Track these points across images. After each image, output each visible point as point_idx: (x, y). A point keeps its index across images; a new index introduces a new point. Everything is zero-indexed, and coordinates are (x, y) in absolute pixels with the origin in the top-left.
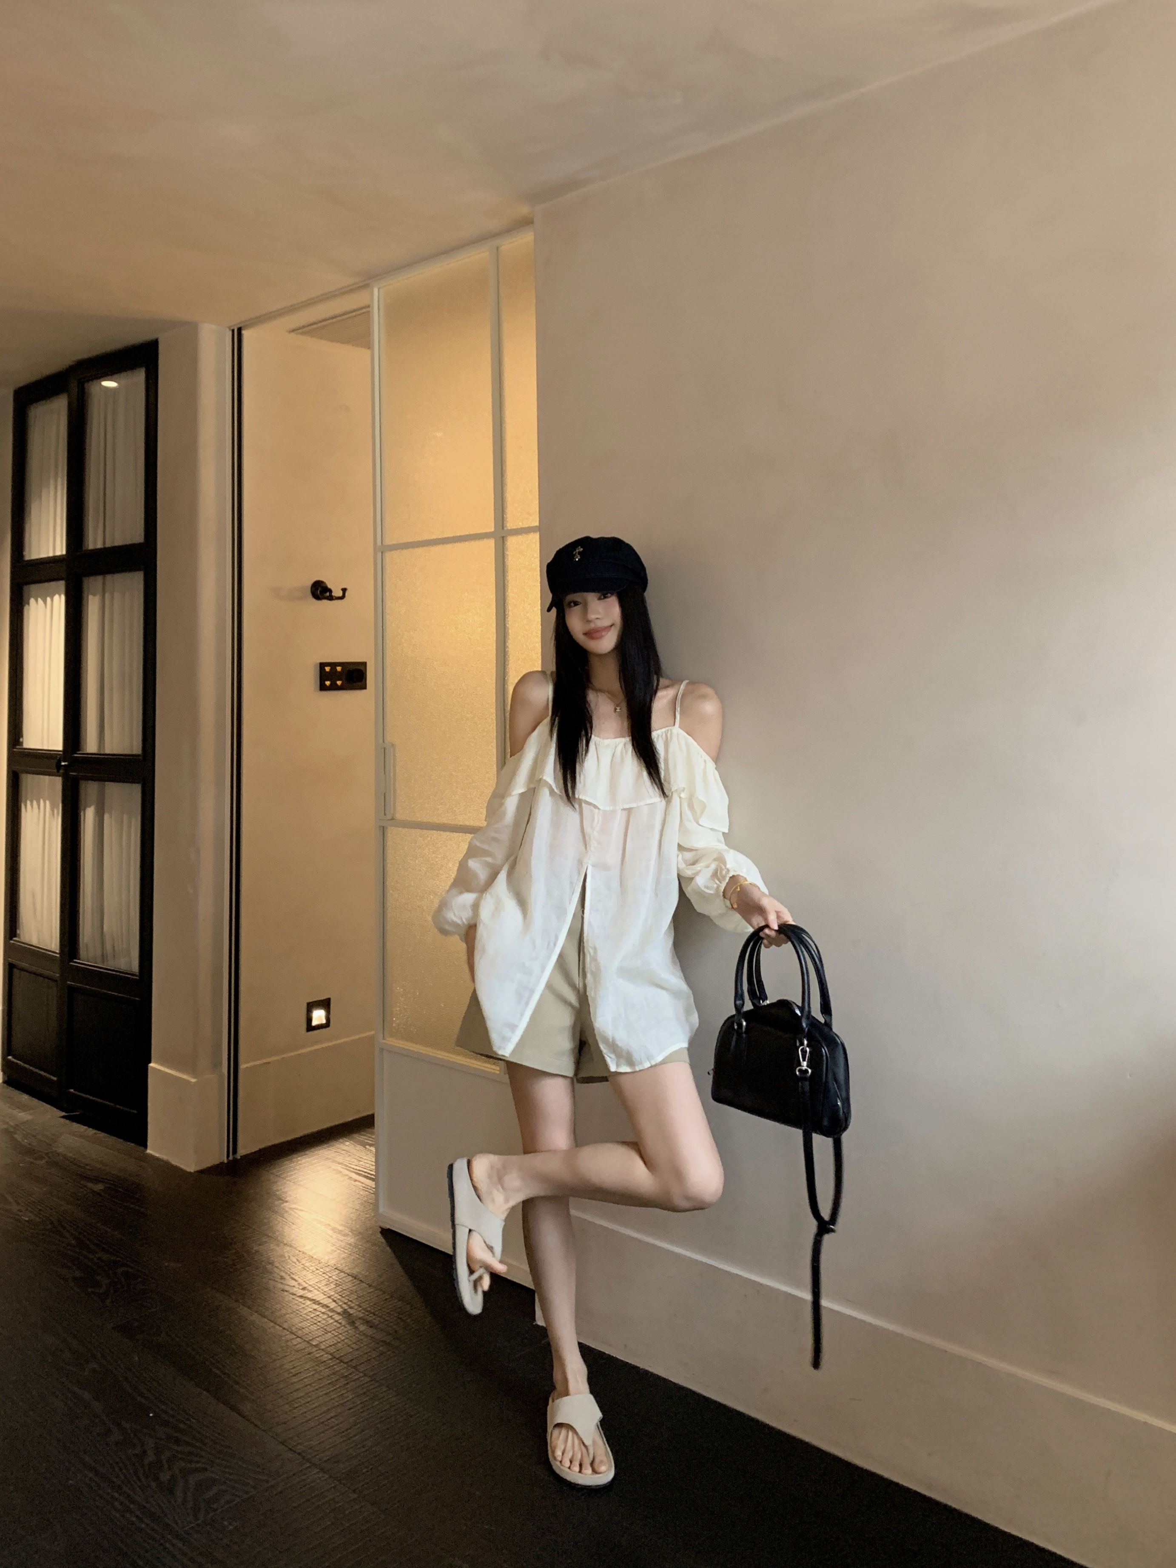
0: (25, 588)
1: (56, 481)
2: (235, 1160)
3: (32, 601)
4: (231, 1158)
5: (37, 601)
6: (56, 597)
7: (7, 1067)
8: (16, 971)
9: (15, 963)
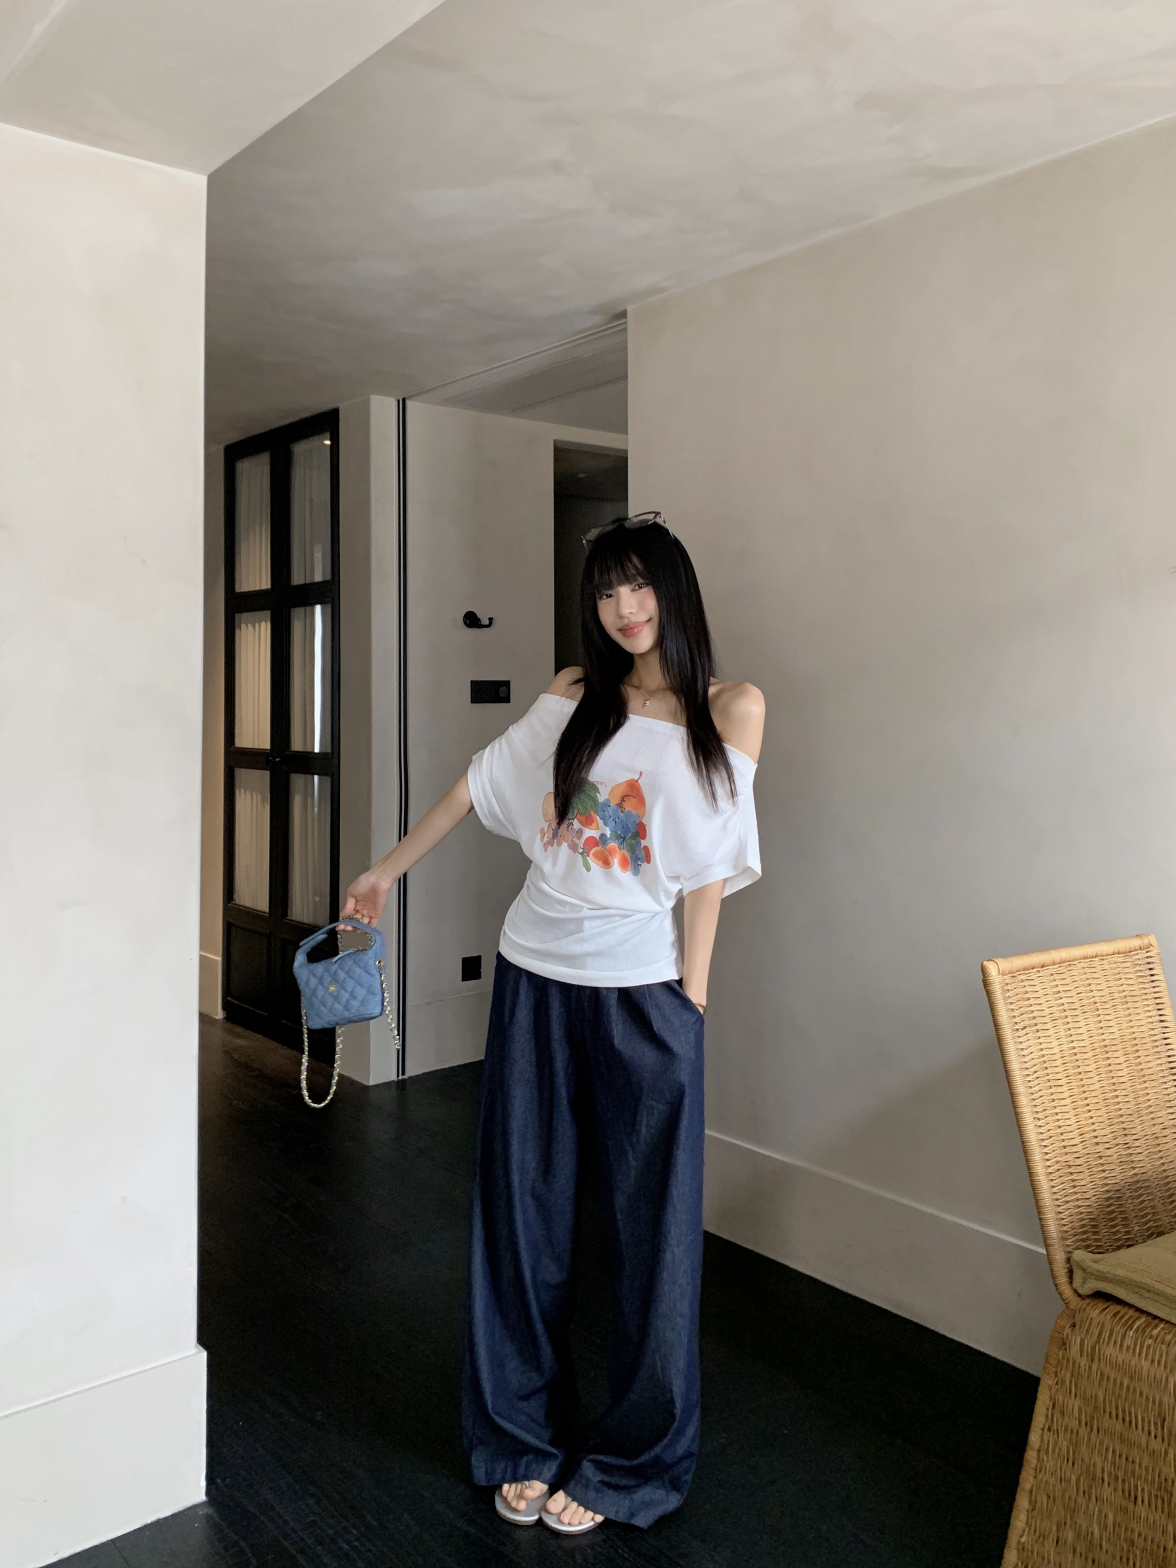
0: (237, 616)
1: (261, 527)
2: (403, 1081)
3: (243, 626)
4: (401, 1078)
5: (247, 626)
6: (263, 624)
7: (226, 1006)
8: (233, 929)
9: (231, 921)
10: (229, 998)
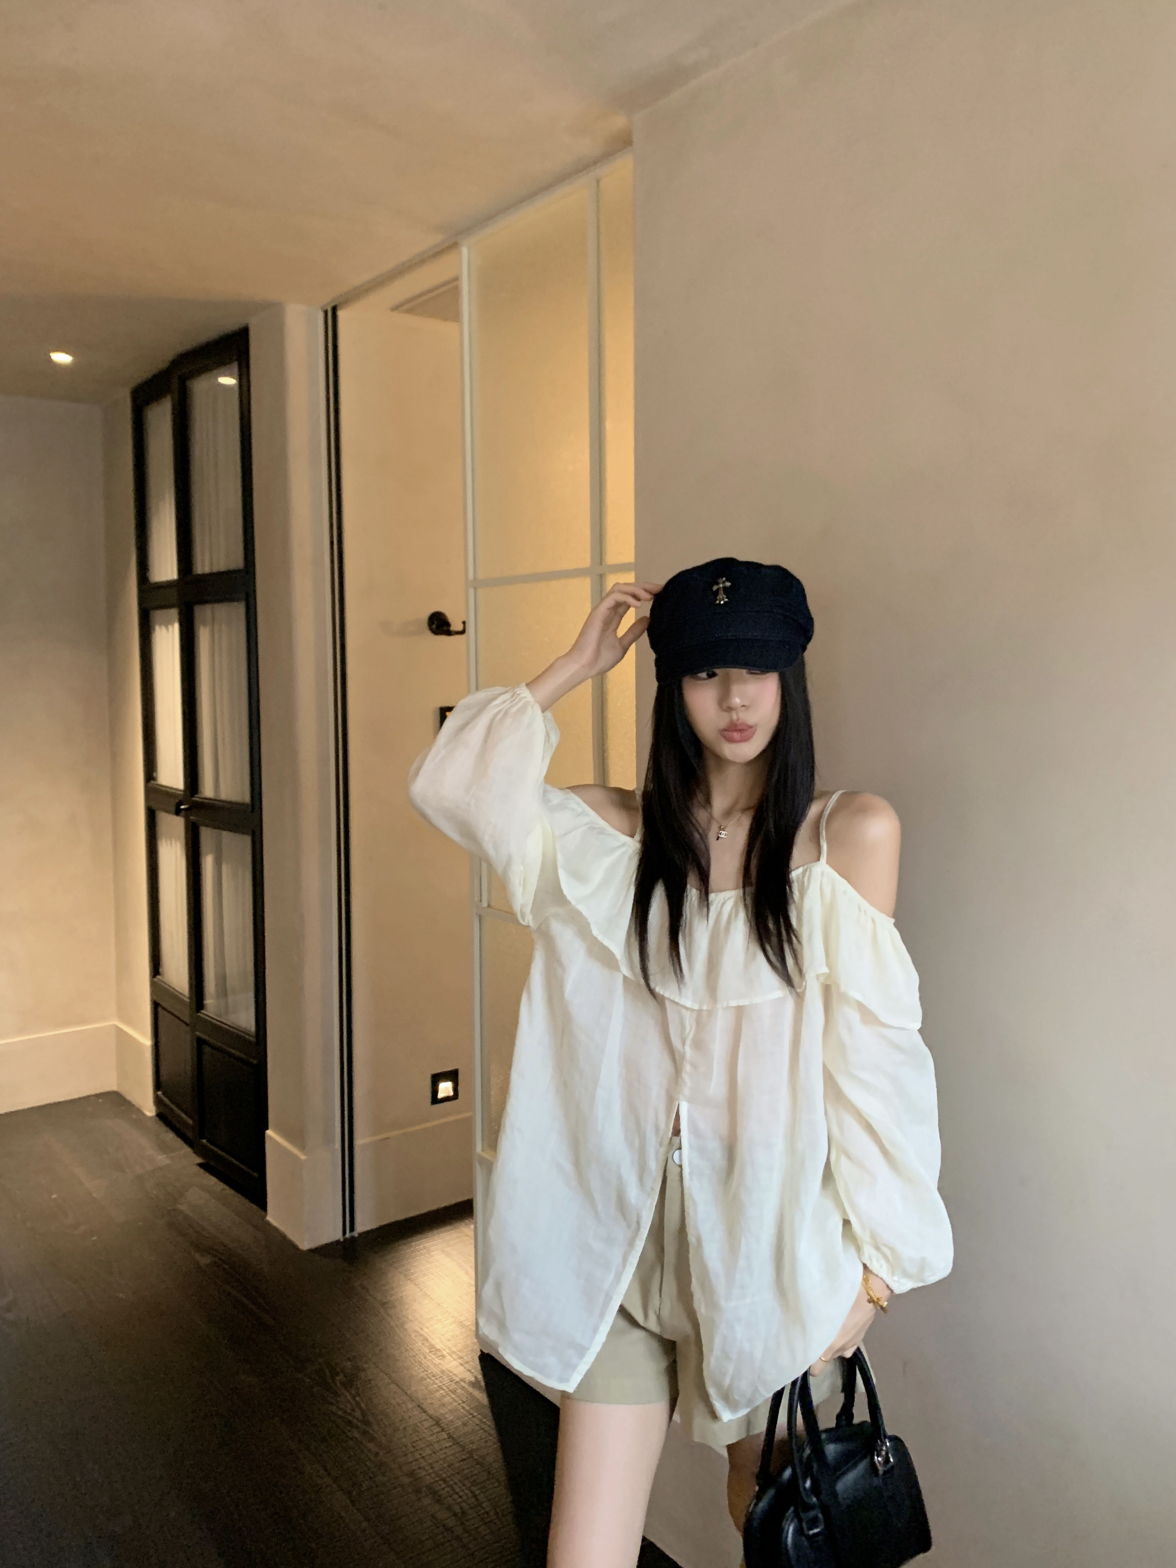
0: (150, 613)
2: (353, 1238)
3: (157, 628)
4: (348, 1235)
5: (162, 627)
6: (173, 626)
7: (158, 1102)
8: (160, 1009)
9: (159, 1001)
10: (159, 1093)
